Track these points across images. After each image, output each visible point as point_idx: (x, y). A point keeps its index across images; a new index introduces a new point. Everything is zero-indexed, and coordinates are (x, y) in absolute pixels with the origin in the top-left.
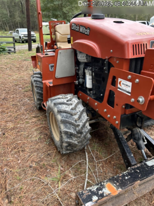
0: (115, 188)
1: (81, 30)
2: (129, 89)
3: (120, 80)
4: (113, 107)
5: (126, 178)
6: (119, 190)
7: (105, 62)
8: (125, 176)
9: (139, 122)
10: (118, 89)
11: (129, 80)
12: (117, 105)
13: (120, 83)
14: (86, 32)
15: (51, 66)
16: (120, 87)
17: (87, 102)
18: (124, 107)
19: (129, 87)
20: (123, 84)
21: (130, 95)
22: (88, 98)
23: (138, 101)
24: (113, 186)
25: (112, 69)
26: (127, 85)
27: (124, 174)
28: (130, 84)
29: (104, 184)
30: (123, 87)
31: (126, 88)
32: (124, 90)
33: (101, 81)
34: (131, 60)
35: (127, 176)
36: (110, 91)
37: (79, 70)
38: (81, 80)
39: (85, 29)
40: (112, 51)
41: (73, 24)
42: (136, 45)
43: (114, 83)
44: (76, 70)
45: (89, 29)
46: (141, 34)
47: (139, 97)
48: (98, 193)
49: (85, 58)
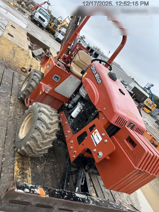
0: (45, 193)
1: (96, 75)
2: (98, 142)
3: (96, 130)
4: (79, 144)
5: (56, 193)
6: (47, 195)
7: (96, 111)
8: (56, 192)
9: (88, 166)
10: (91, 136)
11: (102, 136)
12: (83, 144)
13: (95, 133)
14: (98, 80)
15: (56, 76)
16: (93, 135)
17: (63, 125)
18: (86, 149)
19: (99, 140)
20: (97, 135)
21: (96, 145)
22: (66, 123)
23: (98, 154)
24: (44, 192)
25: (97, 119)
26: (98, 138)
27: (56, 190)
28: (101, 139)
29: (37, 187)
30: (95, 137)
31: (97, 139)
32: (94, 139)
33: (84, 120)
34: (112, 124)
35: (57, 192)
36: (85, 132)
37: (74, 97)
38: (70, 105)
39: (99, 78)
40: (105, 108)
41: (94, 66)
42: (121, 118)
43: (92, 129)
44: (72, 95)
45: (101, 81)
46: (129, 112)
47: (100, 152)
48: (31, 189)
49: (85, 95)
